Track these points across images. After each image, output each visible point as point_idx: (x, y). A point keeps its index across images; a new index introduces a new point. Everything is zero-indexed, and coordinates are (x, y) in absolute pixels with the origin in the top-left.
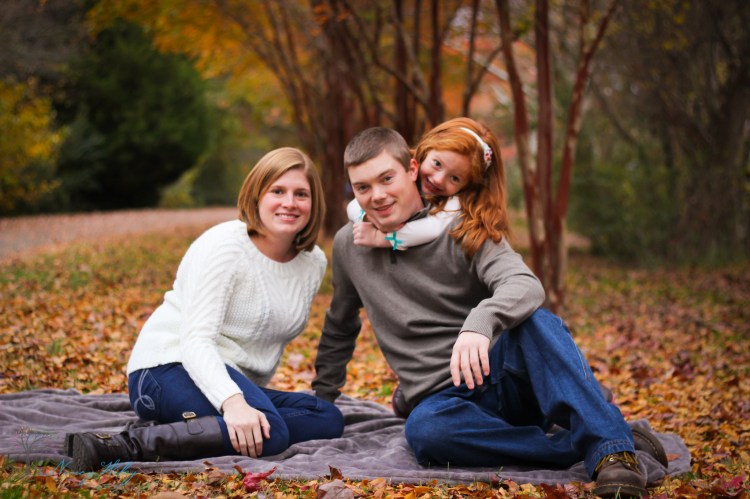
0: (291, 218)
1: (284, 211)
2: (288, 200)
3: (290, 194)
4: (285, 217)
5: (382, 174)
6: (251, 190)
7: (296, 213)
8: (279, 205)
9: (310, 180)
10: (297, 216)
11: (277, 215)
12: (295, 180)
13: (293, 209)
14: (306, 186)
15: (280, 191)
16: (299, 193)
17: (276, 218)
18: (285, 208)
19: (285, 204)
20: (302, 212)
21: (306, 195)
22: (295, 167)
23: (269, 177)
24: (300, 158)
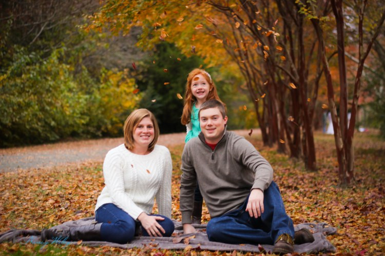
0: (147, 137)
1: (144, 135)
2: (145, 130)
3: (145, 127)
4: (144, 137)
5: (214, 116)
6: (129, 128)
7: (149, 135)
8: (141, 132)
9: (153, 121)
10: (149, 136)
11: (141, 136)
12: (147, 121)
13: (148, 133)
14: (151, 123)
15: (141, 127)
16: (149, 127)
17: (141, 138)
18: (144, 133)
19: (144, 132)
20: (151, 134)
21: (152, 127)
22: (146, 116)
23: (136, 122)
24: (148, 112)
